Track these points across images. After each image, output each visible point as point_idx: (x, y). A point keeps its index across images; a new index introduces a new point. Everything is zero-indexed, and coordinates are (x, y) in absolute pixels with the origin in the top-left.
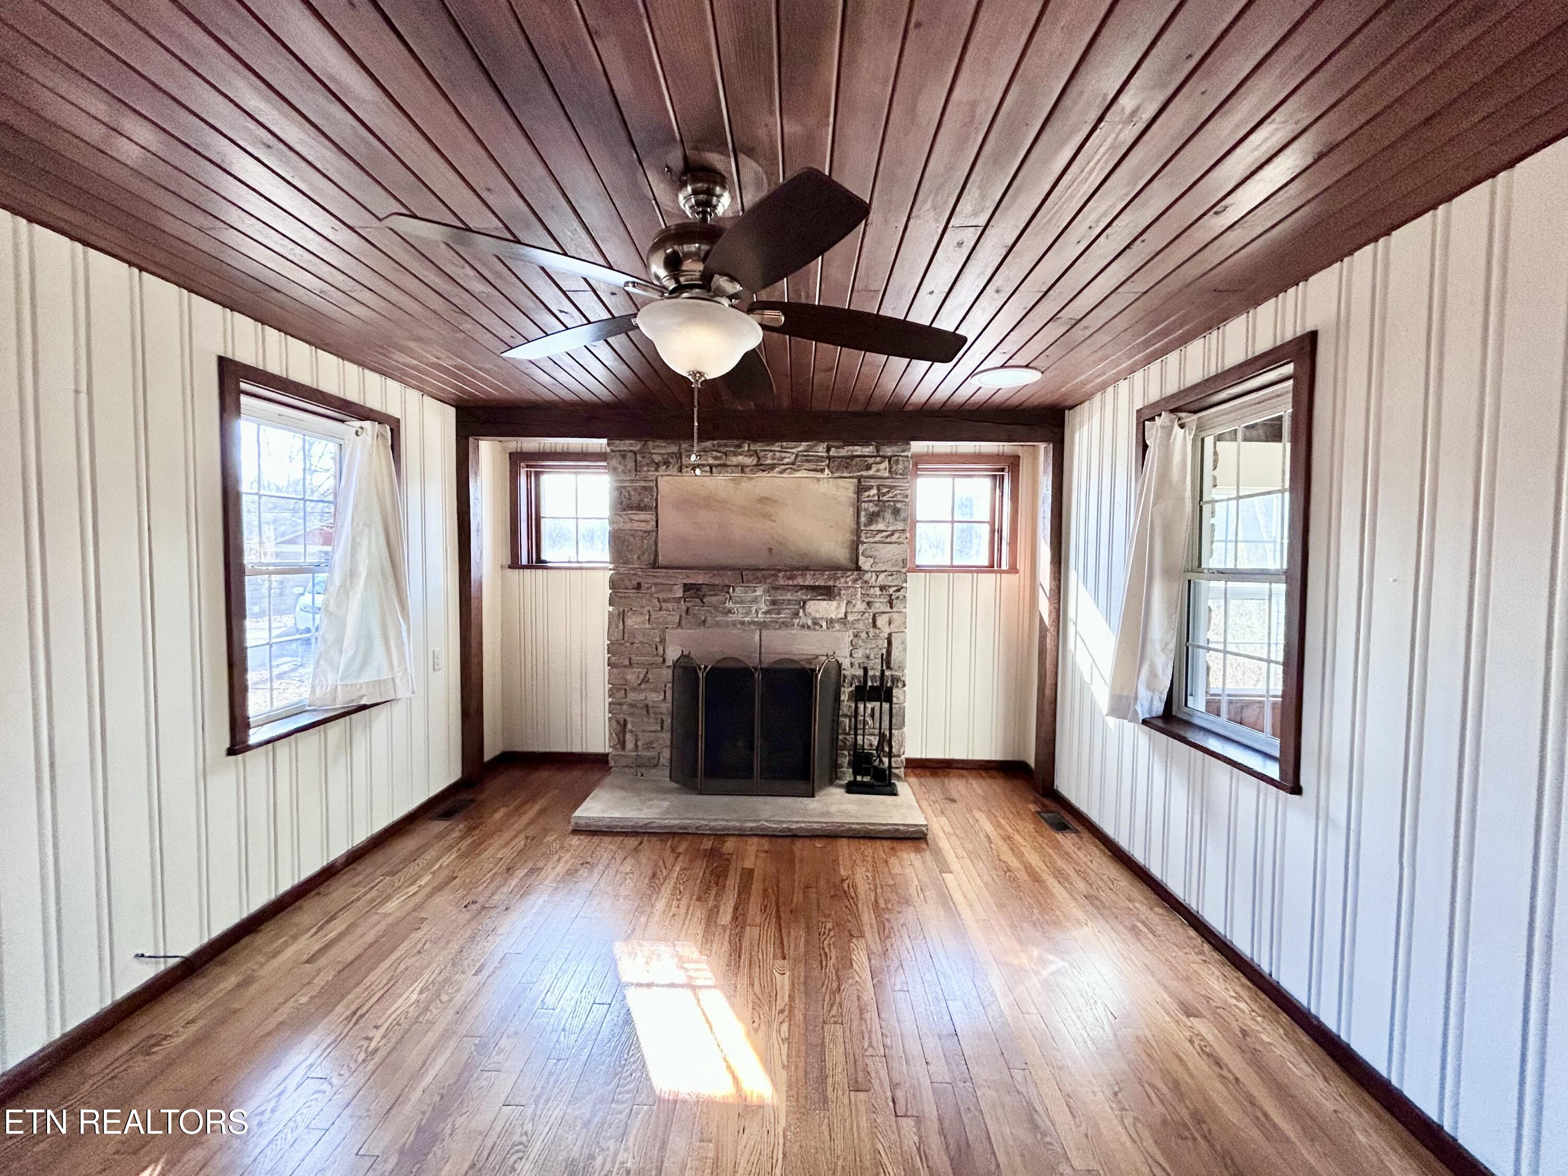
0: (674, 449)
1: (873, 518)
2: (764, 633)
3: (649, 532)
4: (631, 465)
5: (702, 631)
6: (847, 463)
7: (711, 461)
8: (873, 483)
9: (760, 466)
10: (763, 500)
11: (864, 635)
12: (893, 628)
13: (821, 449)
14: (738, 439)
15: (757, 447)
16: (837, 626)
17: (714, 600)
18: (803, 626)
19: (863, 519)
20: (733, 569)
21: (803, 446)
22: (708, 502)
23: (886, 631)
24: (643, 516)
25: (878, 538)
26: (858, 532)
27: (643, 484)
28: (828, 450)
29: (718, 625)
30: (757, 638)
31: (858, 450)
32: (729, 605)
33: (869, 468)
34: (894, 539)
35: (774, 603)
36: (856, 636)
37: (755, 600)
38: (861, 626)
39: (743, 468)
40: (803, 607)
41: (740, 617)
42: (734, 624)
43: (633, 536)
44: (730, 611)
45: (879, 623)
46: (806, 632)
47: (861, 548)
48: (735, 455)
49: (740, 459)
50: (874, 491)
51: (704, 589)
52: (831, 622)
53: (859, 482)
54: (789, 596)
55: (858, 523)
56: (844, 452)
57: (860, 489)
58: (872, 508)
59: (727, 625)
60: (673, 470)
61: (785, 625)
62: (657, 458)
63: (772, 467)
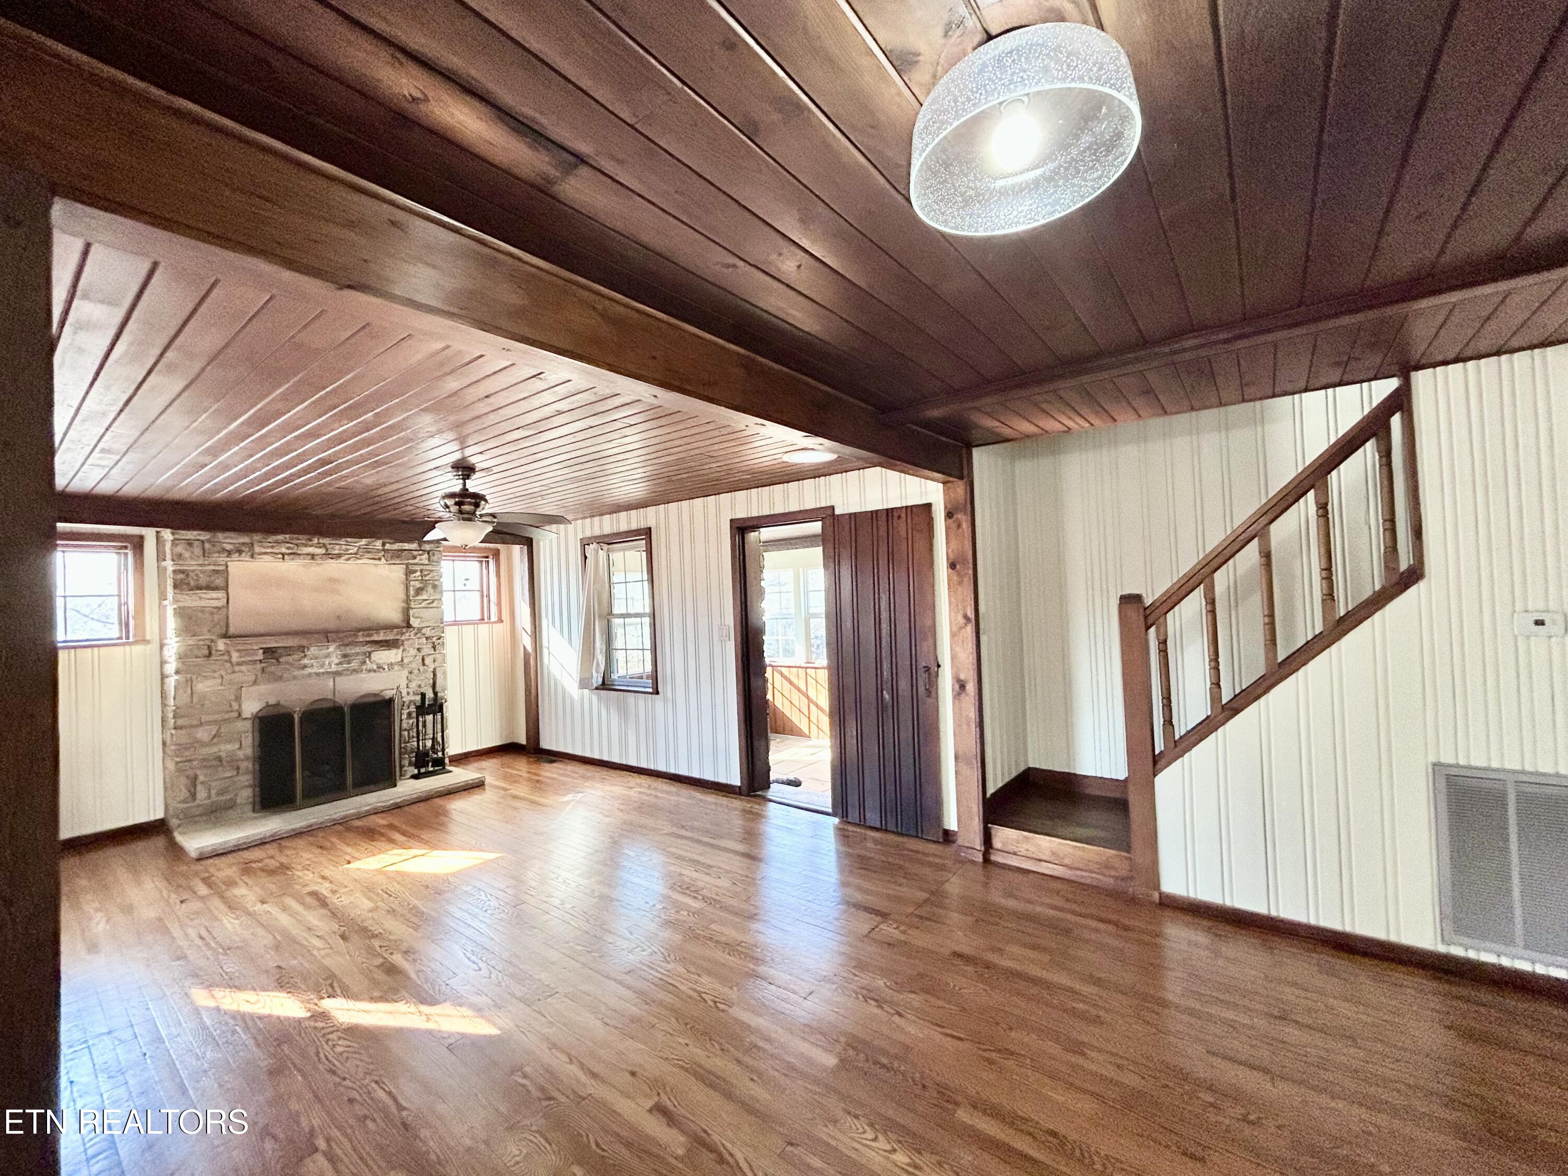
0: (246, 539)
1: (419, 591)
2: (338, 679)
3: (219, 608)
4: (198, 551)
5: (277, 686)
6: (398, 554)
7: (284, 550)
8: (417, 568)
9: (328, 555)
10: (333, 580)
11: (416, 672)
12: (437, 664)
13: (378, 544)
14: (309, 534)
15: (326, 541)
16: (396, 668)
17: (290, 659)
18: (370, 671)
19: (412, 592)
20: (318, 632)
21: (364, 541)
22: (280, 582)
23: (432, 667)
24: (214, 594)
25: (423, 605)
26: (407, 600)
27: (212, 567)
28: (384, 545)
29: (295, 678)
30: (331, 683)
31: (406, 546)
32: (305, 661)
33: (415, 558)
34: (434, 605)
35: (345, 656)
36: (411, 673)
37: (328, 656)
38: (414, 665)
39: (313, 556)
40: (369, 657)
41: (315, 670)
42: (310, 675)
43: (203, 612)
44: (305, 667)
45: (427, 662)
46: (372, 674)
47: (411, 612)
48: (306, 546)
49: (311, 550)
50: (418, 574)
51: (279, 651)
52: (391, 665)
53: (407, 568)
54: (357, 650)
55: (408, 596)
56: (397, 546)
57: (409, 572)
58: (418, 585)
59: (303, 677)
60: (245, 557)
61: (355, 671)
62: (228, 547)
63: (339, 556)
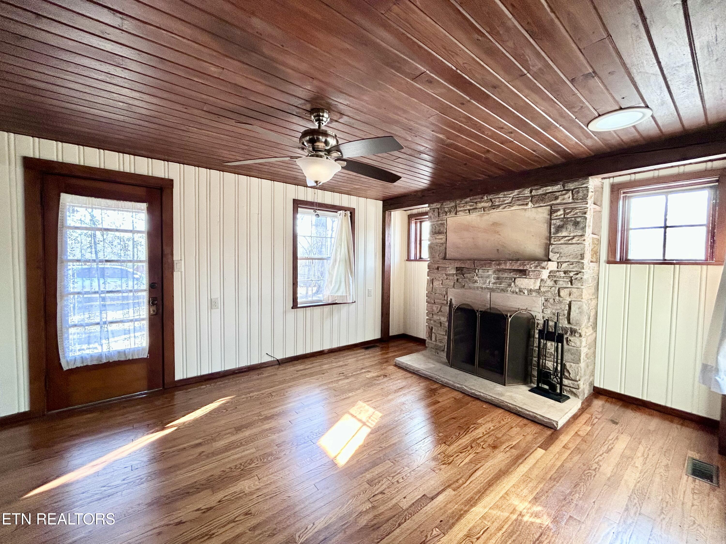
0: (453, 204)
1: (559, 229)
2: (493, 294)
3: (442, 244)
4: (436, 214)
5: (463, 290)
6: (542, 198)
7: (469, 208)
8: (560, 207)
9: (493, 207)
10: (495, 224)
11: (551, 301)
12: (572, 298)
13: (527, 192)
14: (481, 194)
15: (490, 197)
16: (534, 294)
17: (468, 275)
18: (513, 292)
19: (553, 230)
20: (469, 260)
21: (516, 192)
22: (467, 228)
23: (568, 299)
24: (441, 236)
25: (562, 241)
26: (550, 238)
27: (440, 222)
28: (531, 192)
29: (470, 288)
30: (489, 296)
31: (550, 189)
32: (476, 278)
33: (556, 198)
34: (574, 241)
35: (498, 278)
36: (546, 300)
37: (488, 277)
38: (549, 295)
39: (484, 208)
40: (514, 282)
41: (481, 285)
42: (478, 288)
43: (437, 245)
44: (476, 282)
45: (561, 294)
46: (515, 295)
47: (551, 248)
48: (480, 202)
49: (483, 204)
50: (561, 212)
51: (465, 270)
52: (530, 291)
53: (551, 207)
54: (506, 275)
55: (550, 233)
56: (540, 192)
57: (551, 212)
58: (558, 223)
59: (474, 288)
60: (453, 214)
61: (503, 290)
62: (446, 210)
63: (499, 206)
